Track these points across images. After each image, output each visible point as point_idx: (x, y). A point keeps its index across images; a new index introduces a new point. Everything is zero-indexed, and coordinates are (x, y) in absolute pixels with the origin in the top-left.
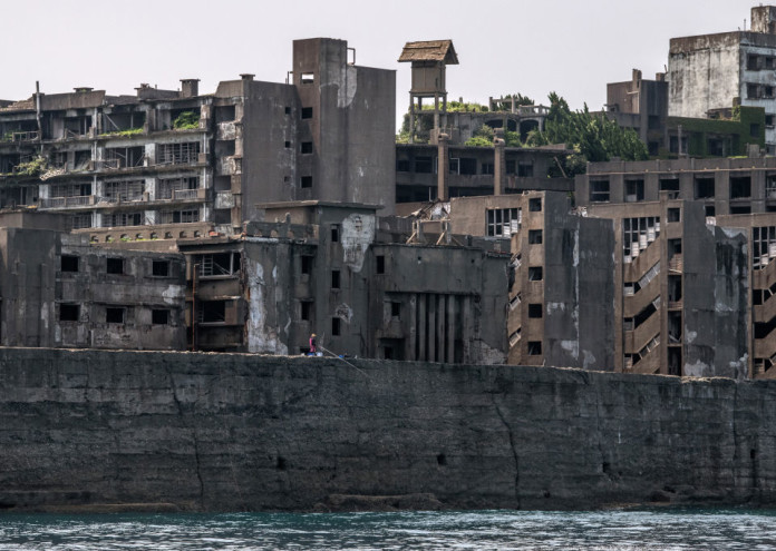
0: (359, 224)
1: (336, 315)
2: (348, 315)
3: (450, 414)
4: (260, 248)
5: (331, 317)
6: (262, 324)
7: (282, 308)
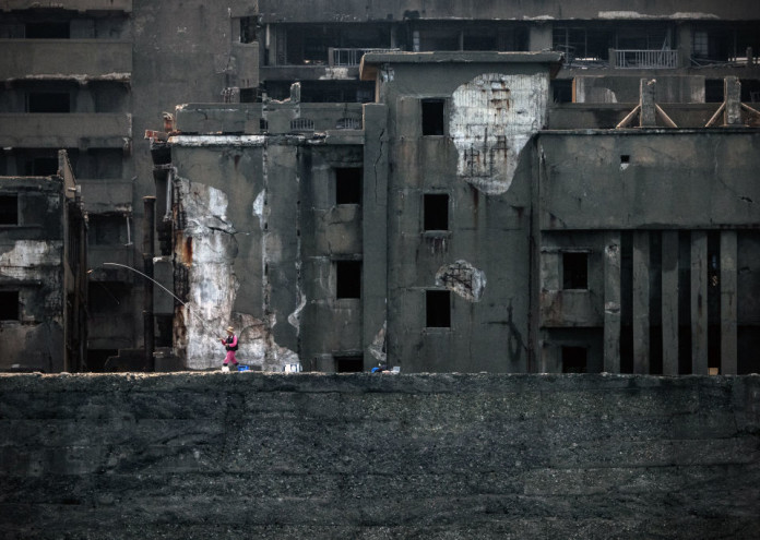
0: (502, 96)
1: (438, 285)
2: (472, 284)
3: (642, 482)
4: (218, 156)
5: (423, 289)
6: (226, 310)
7: (282, 276)
